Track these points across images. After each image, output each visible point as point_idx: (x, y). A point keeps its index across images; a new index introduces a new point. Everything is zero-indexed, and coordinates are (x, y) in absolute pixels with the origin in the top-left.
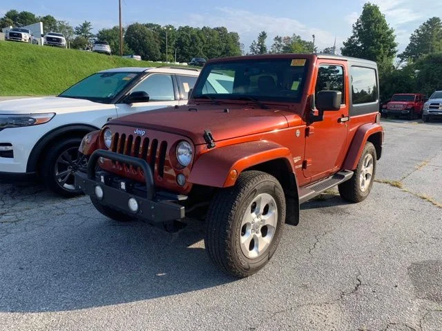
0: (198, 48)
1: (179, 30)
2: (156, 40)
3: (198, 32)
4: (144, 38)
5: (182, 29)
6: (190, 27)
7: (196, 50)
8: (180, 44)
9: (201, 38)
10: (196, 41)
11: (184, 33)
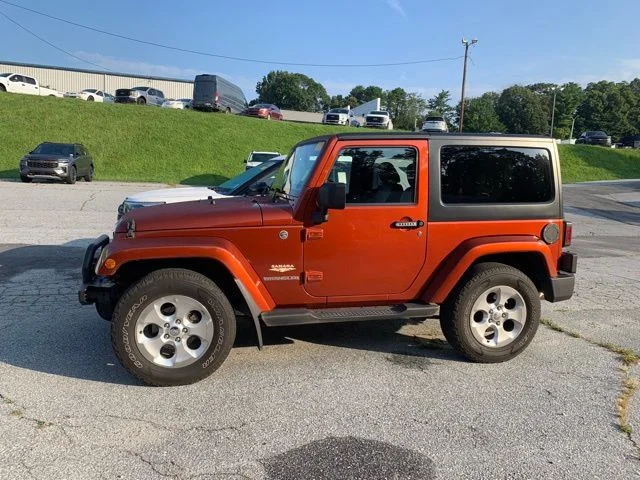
0: (619, 114)
1: (587, 89)
2: (545, 107)
3: (623, 88)
4: (524, 106)
5: (592, 87)
6: (609, 81)
7: (615, 119)
8: (586, 110)
9: (626, 97)
10: (616, 104)
11: (596, 92)
